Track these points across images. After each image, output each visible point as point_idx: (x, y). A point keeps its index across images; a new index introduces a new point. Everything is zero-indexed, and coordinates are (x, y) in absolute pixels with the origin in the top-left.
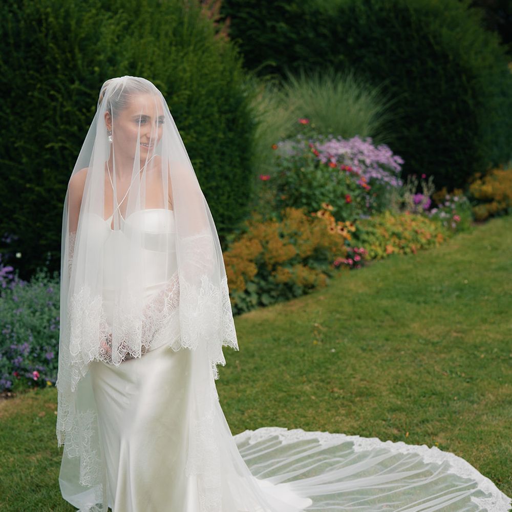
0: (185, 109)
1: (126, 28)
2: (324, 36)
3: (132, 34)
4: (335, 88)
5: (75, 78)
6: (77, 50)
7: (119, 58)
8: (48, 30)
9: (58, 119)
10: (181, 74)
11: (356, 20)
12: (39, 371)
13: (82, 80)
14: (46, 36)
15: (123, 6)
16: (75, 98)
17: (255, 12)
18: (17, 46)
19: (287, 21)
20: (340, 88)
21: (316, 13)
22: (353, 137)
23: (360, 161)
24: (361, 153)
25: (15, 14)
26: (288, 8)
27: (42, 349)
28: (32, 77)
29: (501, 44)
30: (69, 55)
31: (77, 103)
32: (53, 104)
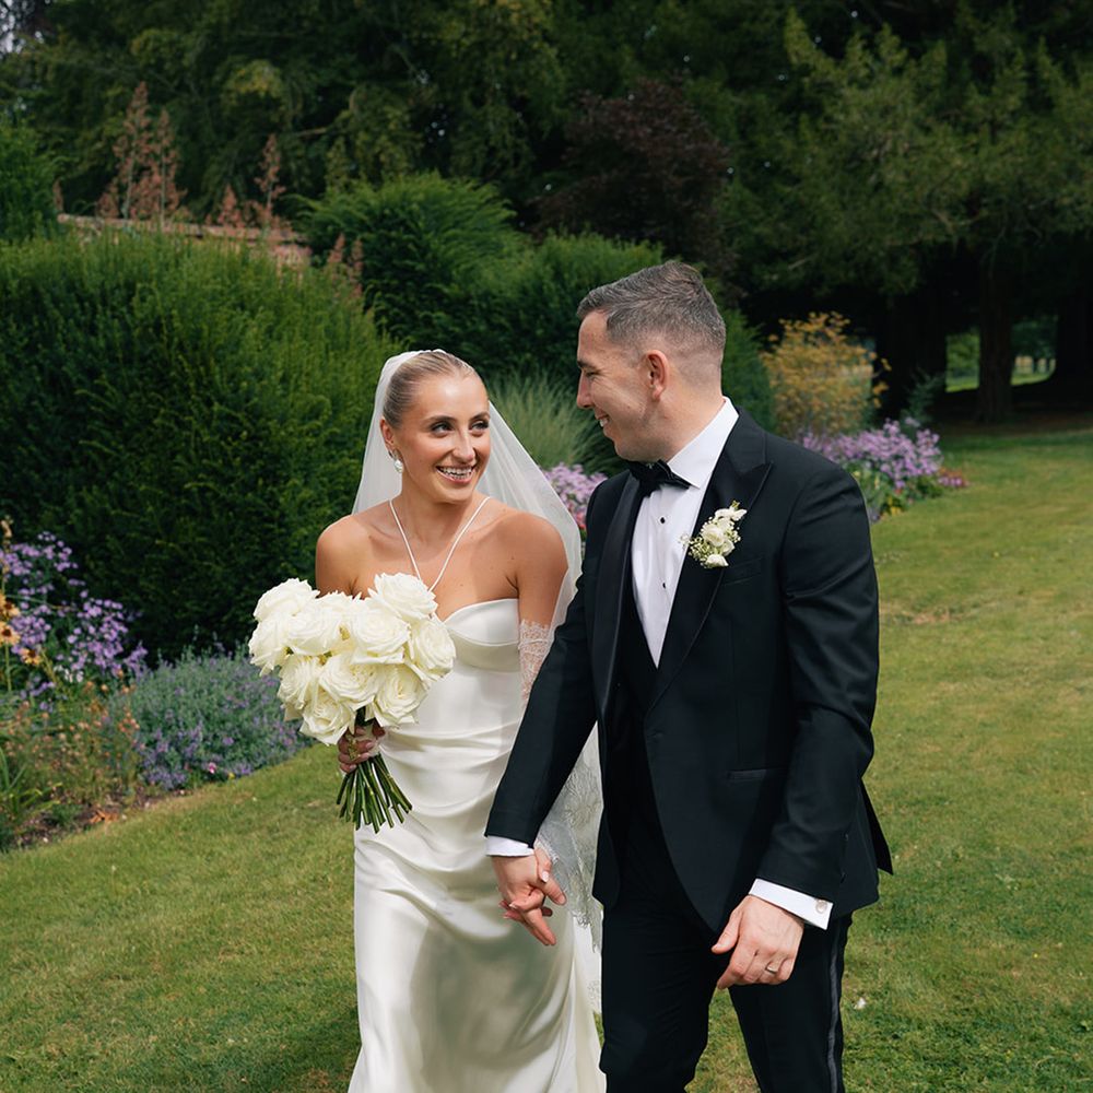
0: (354, 431)
1: (270, 331)
2: (502, 327)
3: (279, 338)
4: (524, 400)
5: (213, 398)
6: (212, 362)
7: (267, 369)
8: (171, 338)
9: (192, 453)
10: (345, 386)
11: (545, 304)
12: (216, 762)
13: (221, 401)
14: (169, 346)
15: (261, 302)
16: (215, 423)
17: (399, 298)
18: (128, 361)
19: (447, 309)
20: (530, 400)
21: (486, 295)
22: (556, 464)
23: (569, 496)
24: (569, 485)
25: (121, 319)
26: (446, 290)
27: (215, 737)
28: (150, 401)
29: (746, 327)
30: (202, 369)
31: (219, 430)
32: (185, 433)
